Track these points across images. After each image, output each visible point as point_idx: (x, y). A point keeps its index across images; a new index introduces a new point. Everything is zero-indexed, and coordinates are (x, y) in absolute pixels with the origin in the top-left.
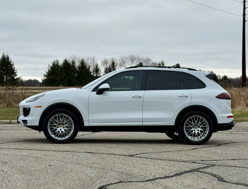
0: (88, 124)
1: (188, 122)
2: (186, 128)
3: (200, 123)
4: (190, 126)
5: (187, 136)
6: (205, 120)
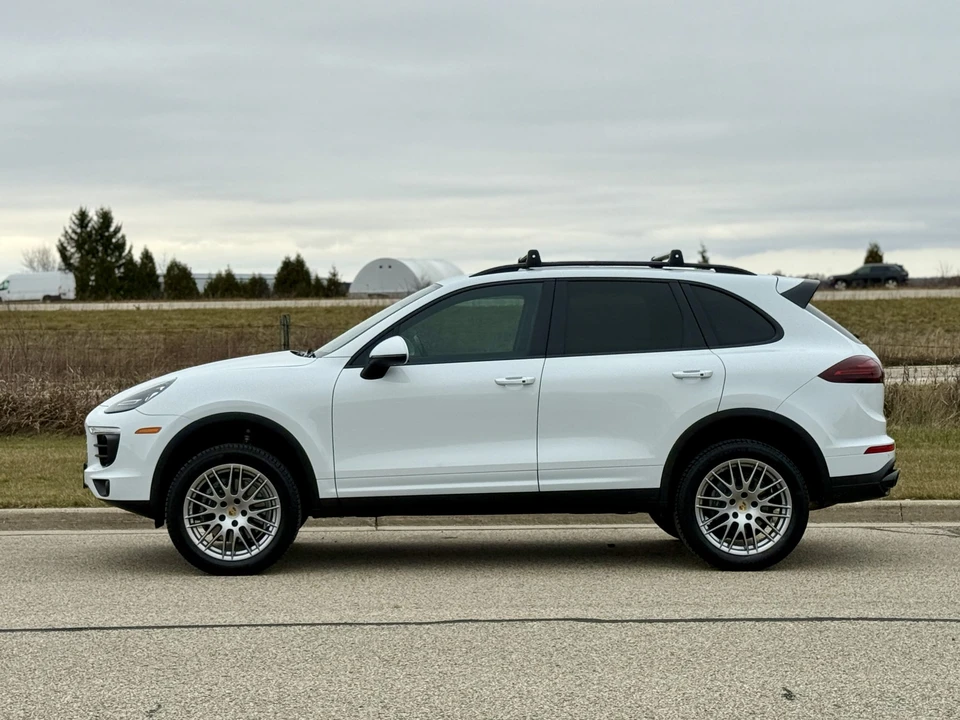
0: (334, 490)
1: (715, 481)
2: (705, 502)
3: (759, 490)
4: (719, 496)
5: (705, 532)
6: (781, 480)
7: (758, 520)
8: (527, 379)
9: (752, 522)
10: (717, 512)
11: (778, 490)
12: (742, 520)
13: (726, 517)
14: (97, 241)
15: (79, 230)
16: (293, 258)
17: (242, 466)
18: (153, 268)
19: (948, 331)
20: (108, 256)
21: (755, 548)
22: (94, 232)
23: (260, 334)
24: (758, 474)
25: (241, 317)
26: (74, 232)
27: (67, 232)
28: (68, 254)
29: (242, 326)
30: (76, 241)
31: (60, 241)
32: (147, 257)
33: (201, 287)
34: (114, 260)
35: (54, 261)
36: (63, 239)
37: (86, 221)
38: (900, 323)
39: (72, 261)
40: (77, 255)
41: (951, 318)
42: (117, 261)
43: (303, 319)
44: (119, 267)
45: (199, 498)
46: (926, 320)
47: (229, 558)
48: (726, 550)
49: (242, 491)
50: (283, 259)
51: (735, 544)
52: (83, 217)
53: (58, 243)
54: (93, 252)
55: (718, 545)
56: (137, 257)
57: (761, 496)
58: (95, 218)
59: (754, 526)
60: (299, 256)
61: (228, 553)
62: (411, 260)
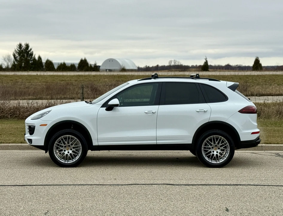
0: (97, 143)
1: (208, 142)
2: (205, 148)
3: (220, 144)
4: (209, 146)
5: (204, 156)
6: (227, 142)
7: (220, 153)
8: (154, 111)
9: (218, 154)
10: (208, 151)
11: (226, 144)
12: (215, 153)
13: (211, 152)
14: (25, 53)
15: (19, 50)
16: (83, 59)
17: (70, 136)
18: (41, 61)
19: (278, 85)
20: (28, 57)
21: (219, 161)
22: (24, 50)
23: (74, 83)
24: (220, 140)
25: (68, 78)
26: (18, 50)
27: (15, 50)
28: (16, 57)
29: (68, 80)
30: (18, 53)
31: (13, 52)
32: (40, 58)
33: (56, 67)
34: (30, 59)
35: (12, 59)
36: (14, 52)
37: (21, 47)
38: (264, 82)
39: (17, 59)
40: (19, 57)
41: (279, 81)
42: (31, 59)
43: (86, 79)
44: (31, 61)
45: (58, 145)
46: (272, 81)
47: (67, 162)
48: (211, 162)
49: (70, 143)
50: (81, 59)
51: (213, 160)
52: (20, 46)
53: (13, 53)
54: (23, 56)
55: (208, 160)
56: (37, 58)
57: (221, 146)
58: (24, 46)
59: (219, 155)
60: (85, 58)
61: (67, 161)
62: (119, 59)
